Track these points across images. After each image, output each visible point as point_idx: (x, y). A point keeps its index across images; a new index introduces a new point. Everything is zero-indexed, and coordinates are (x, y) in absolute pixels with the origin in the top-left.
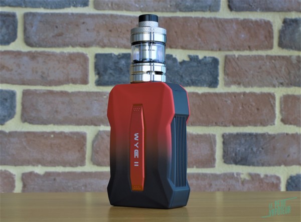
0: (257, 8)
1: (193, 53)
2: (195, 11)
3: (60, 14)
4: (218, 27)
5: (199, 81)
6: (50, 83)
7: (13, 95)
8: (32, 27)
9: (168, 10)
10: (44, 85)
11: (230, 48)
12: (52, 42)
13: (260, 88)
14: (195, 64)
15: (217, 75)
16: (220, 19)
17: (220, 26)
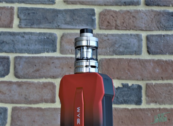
0: (166, 52)
1: (125, 82)
2: (126, 55)
3: (38, 57)
4: (141, 65)
5: (129, 100)
6: (31, 102)
7: (5, 110)
8: (20, 66)
9: (108, 54)
10: (26, 104)
11: (149, 79)
12: (32, 75)
13: (170, 105)
14: (126, 89)
15: (141, 97)
16: (142, 60)
17: (142, 64)
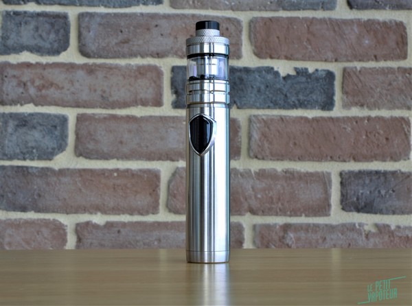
0: (386, 5)
1: (300, 65)
2: (304, 9)
3: (125, 15)
4: (334, 31)
5: (309, 101)
6: (113, 105)
7: (64, 120)
8: (89, 31)
9: (267, 8)
10: (104, 108)
11: (350, 59)
12: (115, 52)
13: (390, 111)
14: (304, 79)
15: (333, 94)
16: (337, 20)
17: (336, 28)
